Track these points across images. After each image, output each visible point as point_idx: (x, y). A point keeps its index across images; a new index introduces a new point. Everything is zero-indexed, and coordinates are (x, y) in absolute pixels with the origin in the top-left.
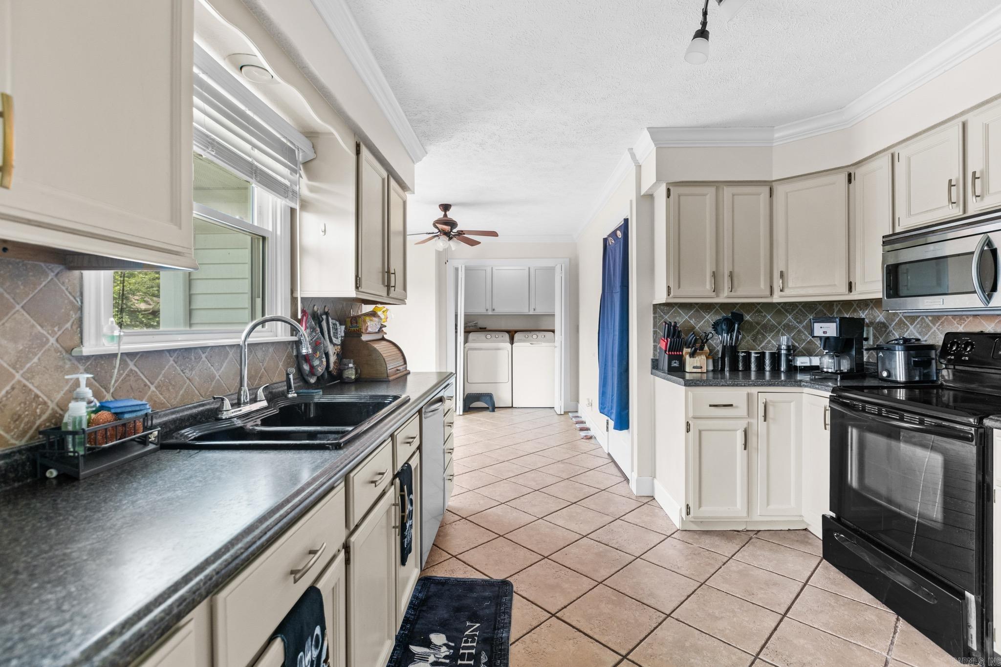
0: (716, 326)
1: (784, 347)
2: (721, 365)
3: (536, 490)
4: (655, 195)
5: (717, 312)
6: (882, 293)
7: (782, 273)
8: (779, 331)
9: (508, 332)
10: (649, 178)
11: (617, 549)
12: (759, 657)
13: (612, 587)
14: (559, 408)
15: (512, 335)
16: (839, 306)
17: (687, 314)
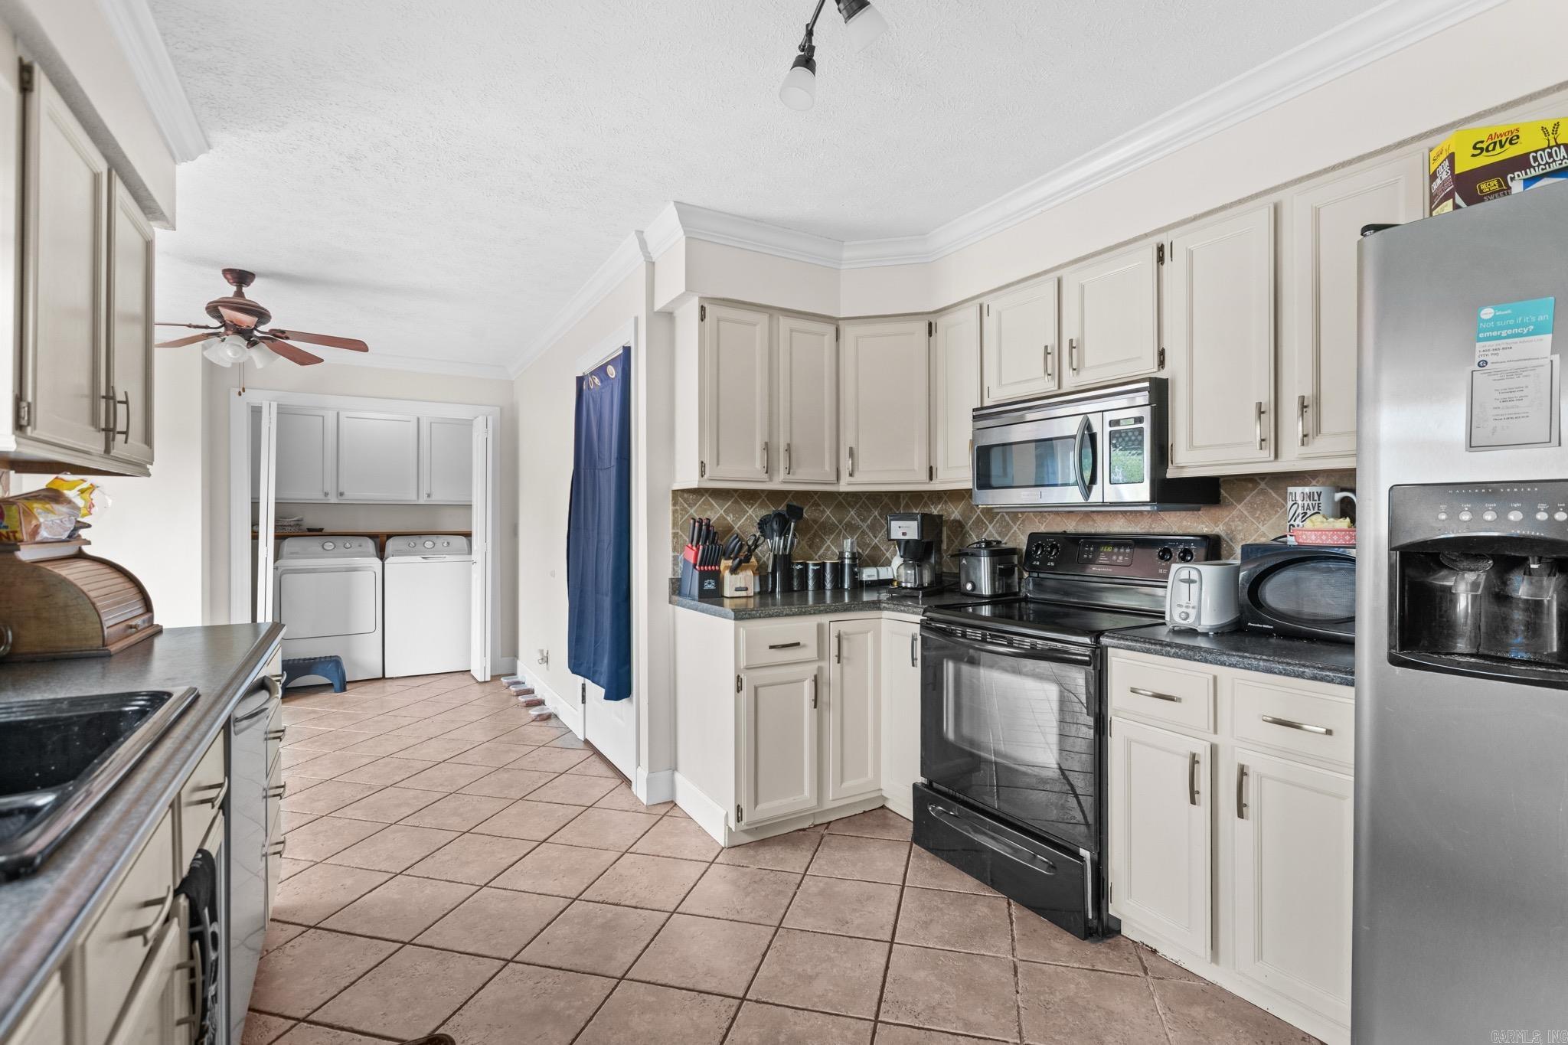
0: (763, 524)
1: (847, 555)
2: (772, 584)
3: (464, 833)
4: (678, 313)
5: (762, 505)
6: (972, 483)
7: (851, 449)
8: (840, 532)
9: (372, 536)
10: (672, 285)
11: (636, 908)
12: (879, 1019)
13: (643, 979)
14: (480, 668)
15: (381, 543)
16: (907, 499)
17: (721, 506)
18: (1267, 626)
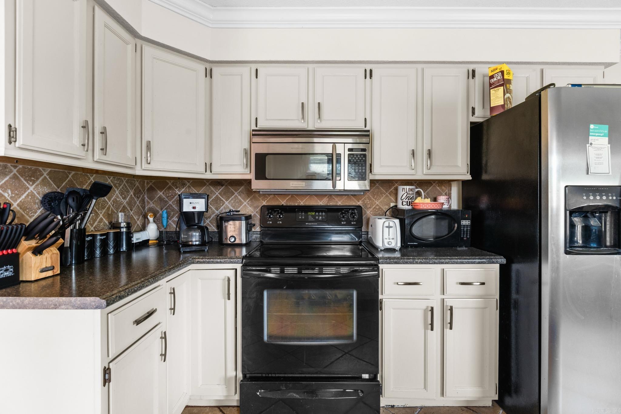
7: (148, 143)
18: (416, 243)
